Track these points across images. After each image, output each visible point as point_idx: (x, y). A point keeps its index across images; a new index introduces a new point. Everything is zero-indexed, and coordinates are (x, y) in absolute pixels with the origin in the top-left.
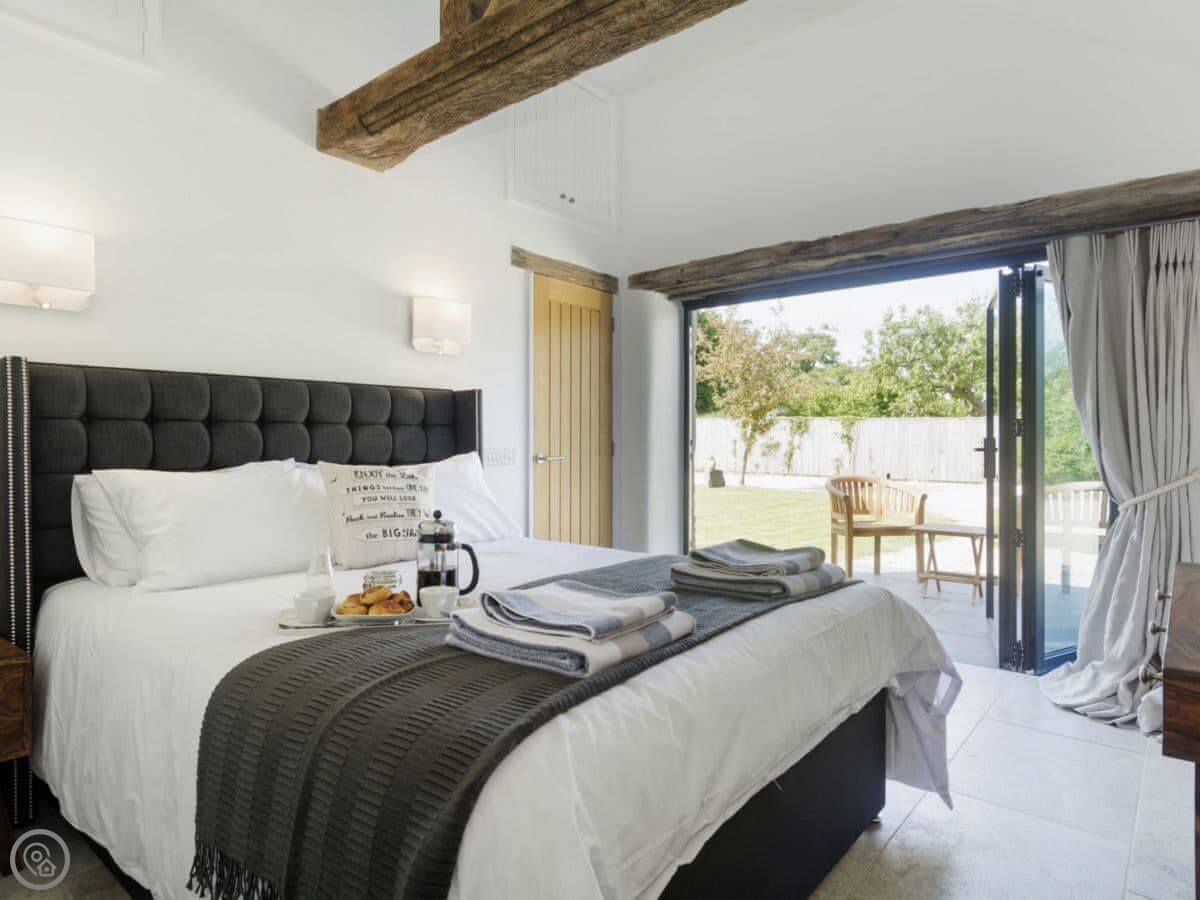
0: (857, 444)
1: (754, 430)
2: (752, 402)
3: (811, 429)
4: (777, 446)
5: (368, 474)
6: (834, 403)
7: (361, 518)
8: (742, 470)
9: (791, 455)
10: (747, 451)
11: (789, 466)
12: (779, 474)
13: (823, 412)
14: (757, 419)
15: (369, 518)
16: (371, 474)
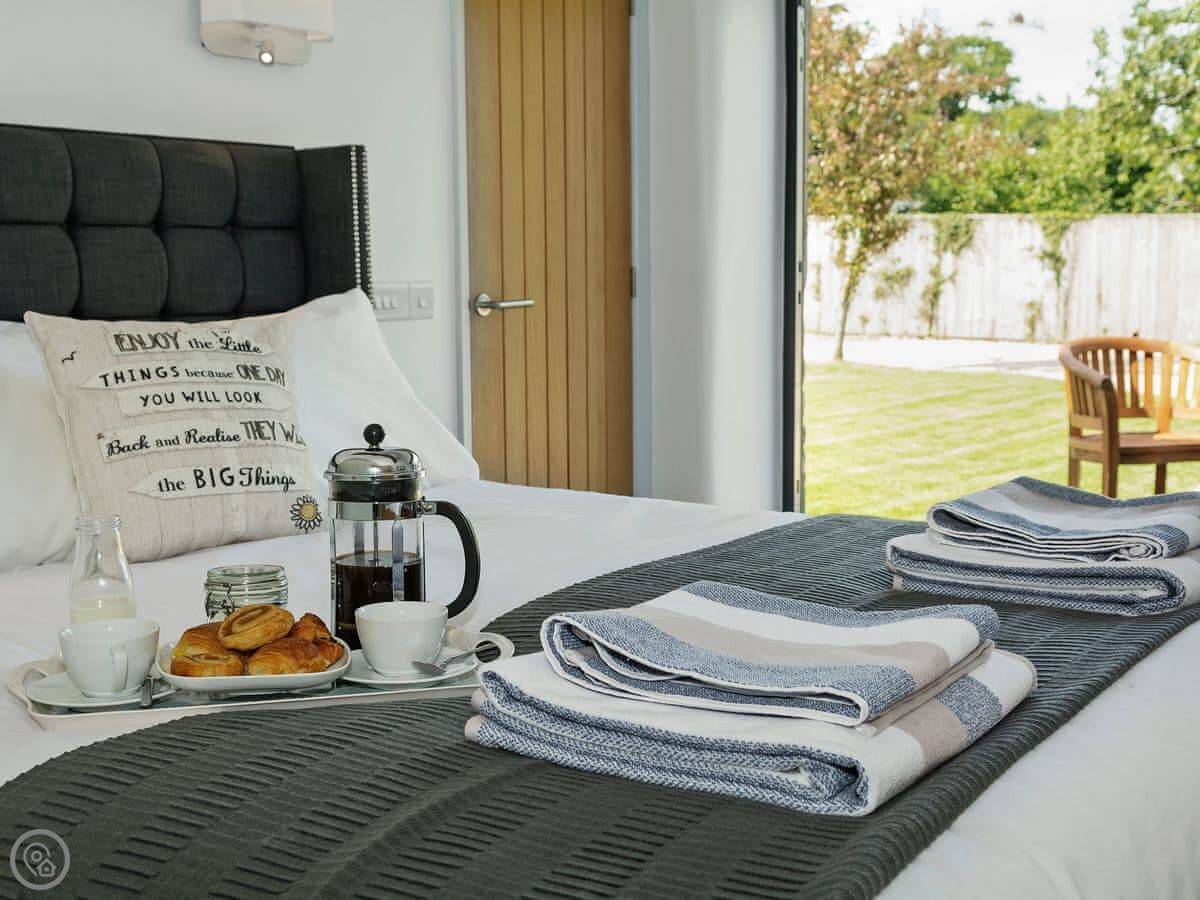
0: (1073, 269)
1: (867, 242)
2: (863, 185)
3: (977, 240)
4: (906, 276)
5: (149, 342)
6: (1022, 184)
7: (142, 444)
8: (839, 329)
9: (936, 295)
10: (850, 289)
11: (931, 319)
12: (911, 336)
13: (1002, 203)
14: (874, 221)
15: (159, 443)
16: (155, 341)
